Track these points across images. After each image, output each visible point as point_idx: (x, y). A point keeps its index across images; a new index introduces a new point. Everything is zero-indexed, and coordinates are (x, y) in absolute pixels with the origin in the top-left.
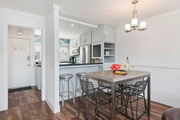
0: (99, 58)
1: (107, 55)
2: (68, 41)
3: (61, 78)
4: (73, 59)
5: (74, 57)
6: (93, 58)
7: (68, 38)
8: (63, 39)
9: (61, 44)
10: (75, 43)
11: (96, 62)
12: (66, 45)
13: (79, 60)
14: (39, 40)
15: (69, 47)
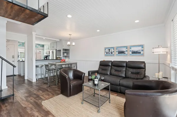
0: (60, 57)
1: (65, 55)
2: (43, 46)
3: (37, 66)
4: (47, 58)
5: (47, 56)
6: (57, 57)
7: (43, 44)
8: (39, 45)
9: (38, 47)
10: (47, 47)
11: (58, 59)
12: (42, 48)
13: (50, 58)
14: (20, 44)
15: (43, 50)
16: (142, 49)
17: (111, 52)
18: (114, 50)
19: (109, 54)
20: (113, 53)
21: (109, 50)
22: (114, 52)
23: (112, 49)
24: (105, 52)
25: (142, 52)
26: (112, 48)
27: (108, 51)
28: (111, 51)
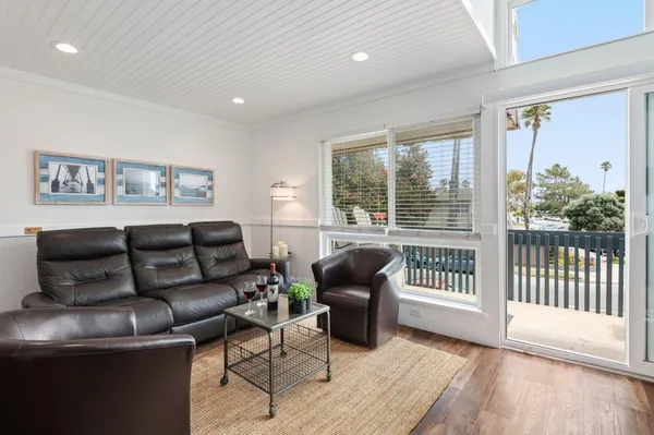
16: (210, 183)
17: (85, 182)
18: (101, 176)
19: (73, 190)
20: (99, 190)
21: (73, 171)
22: (103, 182)
23: (93, 169)
24: (45, 179)
25: (209, 194)
26: (90, 161)
27: (64, 175)
28: (82, 175)
